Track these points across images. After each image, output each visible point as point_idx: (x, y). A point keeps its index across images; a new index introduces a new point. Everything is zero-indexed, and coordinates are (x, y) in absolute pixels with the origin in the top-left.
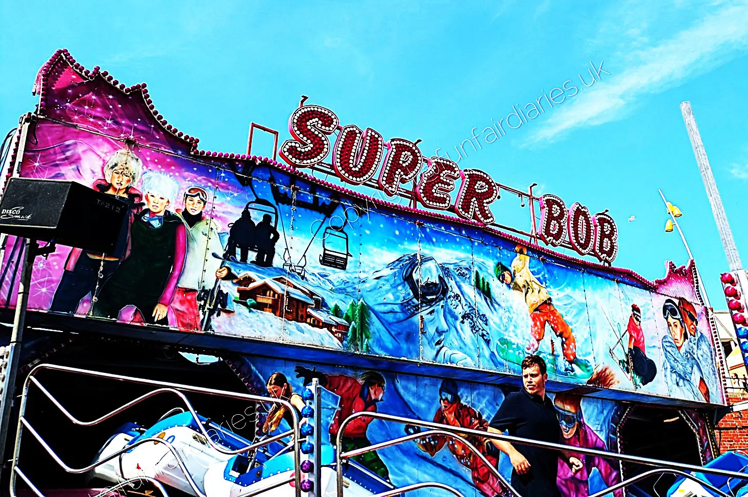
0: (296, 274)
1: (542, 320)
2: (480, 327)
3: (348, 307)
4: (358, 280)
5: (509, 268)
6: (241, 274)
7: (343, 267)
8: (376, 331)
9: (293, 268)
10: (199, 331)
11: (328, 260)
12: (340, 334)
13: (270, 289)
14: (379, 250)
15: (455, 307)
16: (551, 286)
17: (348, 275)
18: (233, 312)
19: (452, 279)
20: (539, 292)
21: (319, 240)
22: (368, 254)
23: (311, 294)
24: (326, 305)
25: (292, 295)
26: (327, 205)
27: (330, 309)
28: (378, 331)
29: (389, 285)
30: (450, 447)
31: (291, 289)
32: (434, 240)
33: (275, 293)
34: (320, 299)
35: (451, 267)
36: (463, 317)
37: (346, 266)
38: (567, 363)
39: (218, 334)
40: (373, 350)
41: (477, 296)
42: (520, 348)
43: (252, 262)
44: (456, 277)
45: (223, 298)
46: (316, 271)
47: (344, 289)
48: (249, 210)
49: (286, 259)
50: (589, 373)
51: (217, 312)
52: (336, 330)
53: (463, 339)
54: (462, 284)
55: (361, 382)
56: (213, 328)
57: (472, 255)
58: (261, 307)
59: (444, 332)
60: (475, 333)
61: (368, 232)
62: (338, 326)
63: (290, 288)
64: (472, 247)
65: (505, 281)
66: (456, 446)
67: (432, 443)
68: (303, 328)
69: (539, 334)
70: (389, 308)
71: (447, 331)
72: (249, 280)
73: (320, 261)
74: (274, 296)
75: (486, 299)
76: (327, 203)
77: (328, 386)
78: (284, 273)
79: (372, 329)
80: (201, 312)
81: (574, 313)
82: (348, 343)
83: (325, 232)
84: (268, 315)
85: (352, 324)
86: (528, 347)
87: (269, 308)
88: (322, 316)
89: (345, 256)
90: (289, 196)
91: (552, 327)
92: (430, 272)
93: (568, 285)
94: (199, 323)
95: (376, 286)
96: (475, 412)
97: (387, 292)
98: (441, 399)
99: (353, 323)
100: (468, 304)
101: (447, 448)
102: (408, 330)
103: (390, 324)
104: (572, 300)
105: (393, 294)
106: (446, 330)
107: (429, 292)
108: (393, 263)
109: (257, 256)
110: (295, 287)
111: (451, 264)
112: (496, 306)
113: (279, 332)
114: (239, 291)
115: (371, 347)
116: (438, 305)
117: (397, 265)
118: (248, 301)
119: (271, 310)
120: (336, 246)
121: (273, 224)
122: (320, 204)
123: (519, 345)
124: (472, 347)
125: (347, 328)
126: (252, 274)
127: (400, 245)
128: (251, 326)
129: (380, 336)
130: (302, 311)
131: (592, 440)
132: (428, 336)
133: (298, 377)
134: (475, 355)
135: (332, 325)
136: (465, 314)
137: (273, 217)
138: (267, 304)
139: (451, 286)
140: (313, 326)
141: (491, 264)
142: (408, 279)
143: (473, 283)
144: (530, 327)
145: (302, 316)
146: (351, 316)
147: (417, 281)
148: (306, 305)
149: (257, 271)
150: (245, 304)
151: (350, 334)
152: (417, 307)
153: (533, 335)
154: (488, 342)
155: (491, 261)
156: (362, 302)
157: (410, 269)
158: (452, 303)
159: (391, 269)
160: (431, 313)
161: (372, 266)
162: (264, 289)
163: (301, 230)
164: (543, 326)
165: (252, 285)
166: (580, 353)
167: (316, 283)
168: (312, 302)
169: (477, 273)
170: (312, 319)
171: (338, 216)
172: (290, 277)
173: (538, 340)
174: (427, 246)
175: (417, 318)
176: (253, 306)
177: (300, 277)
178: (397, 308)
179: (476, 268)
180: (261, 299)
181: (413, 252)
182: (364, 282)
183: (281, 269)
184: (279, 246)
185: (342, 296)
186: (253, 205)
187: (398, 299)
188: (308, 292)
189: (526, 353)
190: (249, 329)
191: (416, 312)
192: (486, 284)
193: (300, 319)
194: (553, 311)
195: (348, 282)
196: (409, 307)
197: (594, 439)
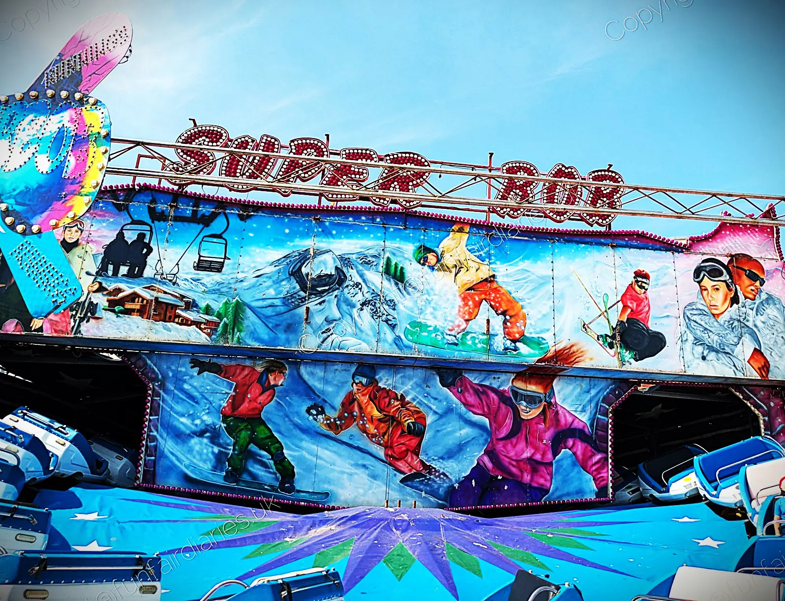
0: (168, 281)
1: (477, 299)
2: (385, 312)
3: (221, 306)
4: (235, 280)
5: (436, 249)
6: (111, 286)
7: (219, 270)
8: (251, 325)
9: (165, 276)
10: (69, 336)
11: (202, 265)
12: (209, 330)
13: (139, 296)
14: (263, 250)
15: (353, 295)
16: (498, 262)
17: (224, 277)
18: (101, 318)
19: (352, 269)
20: (477, 270)
21: (195, 248)
22: (250, 255)
23: (182, 297)
24: (196, 306)
25: (160, 300)
26: (207, 216)
27: (200, 309)
28: (253, 325)
29: (271, 281)
30: (361, 426)
31: (160, 295)
32: (334, 232)
33: (143, 299)
34: (191, 300)
35: (354, 257)
36: (363, 304)
37: (222, 269)
38: (509, 342)
39: (86, 337)
40: (245, 341)
41: (386, 283)
42: (439, 329)
43: (123, 275)
44: (359, 266)
45: (92, 308)
46: (189, 277)
47: (219, 290)
48: (123, 231)
49: (158, 269)
50: (541, 351)
51: (86, 319)
52: (205, 326)
53: (359, 326)
54: (366, 272)
55: (260, 369)
56: (82, 332)
57: (384, 242)
58: (129, 312)
59: (335, 320)
60: (377, 319)
61: (251, 235)
62: (208, 322)
63: (159, 293)
64: (385, 233)
65: (427, 264)
66: (367, 426)
67: (338, 422)
68: (170, 327)
69: (470, 313)
70: (269, 302)
71: (340, 319)
72: (119, 290)
73: (194, 267)
74: (142, 302)
75: (397, 284)
76: (207, 214)
77: (222, 374)
78: (155, 282)
79: (246, 323)
80: (72, 320)
81: (529, 289)
82: (217, 337)
83: (202, 240)
84: (136, 318)
85: (223, 321)
86: (451, 328)
87: (137, 312)
88: (191, 315)
89: (222, 260)
90: (166, 213)
91: (491, 306)
92: (324, 264)
93: (526, 258)
94: (70, 329)
95: (255, 283)
96: (396, 394)
97: (268, 288)
98: (354, 382)
99: (225, 319)
100: (372, 291)
101: (357, 427)
102: (289, 322)
103: (267, 317)
104: (529, 273)
105: (275, 290)
106: (337, 318)
107: (320, 283)
108: (278, 260)
109: (129, 270)
110: (165, 293)
111: (353, 254)
112: (410, 289)
113: (145, 331)
114: (108, 301)
115: (242, 340)
116: (331, 295)
117: (283, 262)
118: (116, 308)
119: (138, 314)
120: (213, 251)
121: (146, 241)
122: (199, 216)
123: (438, 327)
124: (370, 333)
125: (217, 324)
126: (122, 286)
127: (288, 243)
128: (118, 329)
129: (255, 329)
130: (170, 313)
131: (566, 420)
132: (314, 326)
133: (192, 367)
134: (374, 340)
135: (201, 323)
136: (366, 301)
137: (148, 234)
138: (135, 309)
139: (350, 276)
140: (181, 324)
141: (410, 248)
142: (296, 274)
143: (381, 269)
144: (457, 308)
145: (170, 317)
146: (223, 314)
147: (307, 275)
148: (176, 307)
149: (128, 282)
150: (114, 311)
151: (220, 329)
152: (303, 299)
153: (460, 316)
154: (393, 327)
155: (411, 245)
156: (237, 300)
157: (299, 264)
158: (348, 292)
159: (275, 266)
160: (320, 303)
161: (252, 265)
162: (134, 297)
163: (175, 243)
164: (478, 305)
165: (121, 295)
166: (532, 330)
167: (188, 287)
168: (183, 304)
169: (388, 259)
170: (180, 319)
171: (218, 225)
172: (161, 284)
173: (467, 321)
174: (324, 240)
175: (302, 310)
176: (121, 312)
177: (171, 284)
178: (278, 302)
179: (388, 255)
180: (129, 306)
181: (304, 246)
182: (242, 281)
183: (152, 278)
184: (151, 260)
185: (215, 296)
186: (128, 227)
187: (280, 294)
188: (179, 296)
189: (446, 334)
190: (115, 331)
191: (301, 304)
192: (400, 268)
193: (167, 319)
194: (496, 289)
195: (223, 283)
196: (293, 300)
197: (570, 419)
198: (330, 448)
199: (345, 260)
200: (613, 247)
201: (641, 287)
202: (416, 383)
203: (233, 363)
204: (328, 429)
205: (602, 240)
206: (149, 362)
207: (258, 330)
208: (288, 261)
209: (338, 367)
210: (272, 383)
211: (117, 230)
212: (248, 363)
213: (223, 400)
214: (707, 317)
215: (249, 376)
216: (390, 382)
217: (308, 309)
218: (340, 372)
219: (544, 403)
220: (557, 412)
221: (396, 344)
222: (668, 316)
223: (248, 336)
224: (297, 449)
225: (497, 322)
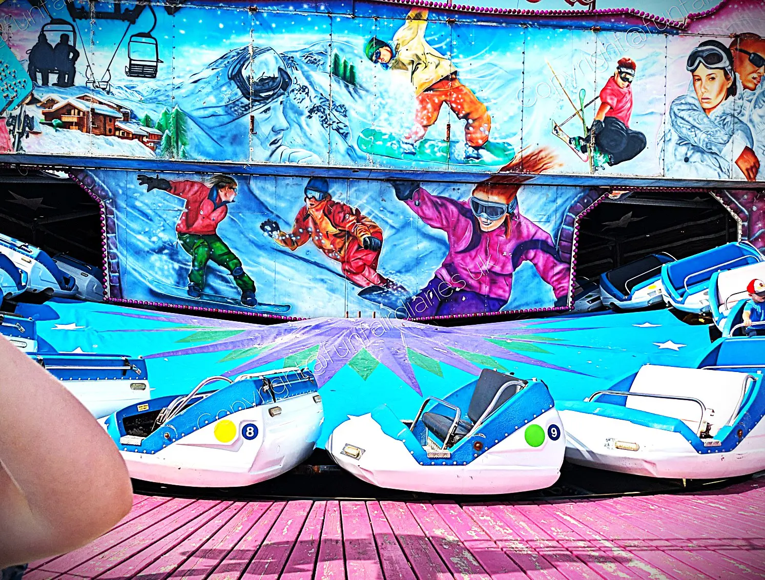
0: (101, 90)
1: (437, 101)
2: (335, 119)
3: (161, 116)
4: (171, 87)
5: (389, 42)
6: (44, 97)
7: (153, 76)
8: (194, 137)
9: (97, 84)
10: (11, 153)
11: (135, 70)
12: (152, 144)
13: (75, 108)
14: (197, 50)
15: (300, 101)
16: (461, 56)
17: (159, 83)
18: (40, 133)
19: (297, 69)
20: (437, 67)
21: (123, 51)
22: (183, 57)
23: (119, 108)
24: (135, 117)
25: (97, 111)
26: (131, 11)
27: (140, 120)
28: (196, 136)
29: (211, 87)
30: (317, 242)
31: (96, 106)
32: (274, 25)
33: (79, 111)
34: (129, 111)
35: (297, 56)
36: (311, 111)
37: (156, 74)
39: (29, 153)
40: (191, 156)
41: (334, 84)
42: (394, 137)
43: (53, 85)
44: (303, 65)
45: (29, 122)
46: (122, 84)
47: (155, 98)
48: (45, 32)
49: (89, 76)
50: (507, 158)
51: (25, 134)
52: (148, 140)
53: (309, 135)
54: (312, 73)
55: (209, 185)
56: (24, 148)
57: (331, 35)
58: (67, 125)
59: (283, 130)
60: (327, 127)
61: (182, 32)
62: (150, 135)
63: (94, 104)
64: (331, 24)
65: (380, 61)
66: (323, 241)
67: (294, 238)
68: (112, 141)
69: (429, 118)
70: (211, 111)
71: (287, 129)
72: (52, 102)
73: (126, 73)
74: (79, 114)
75: (347, 86)
76: (132, 8)
77: (172, 191)
78: (88, 91)
79: (189, 135)
80: (11, 136)
81: (496, 86)
82: (162, 151)
83: (130, 41)
84: (75, 132)
85: (166, 133)
86: (407, 135)
87: (75, 125)
88: (132, 128)
89: (155, 64)
90: (87, 9)
91: (452, 108)
92: (266, 64)
93: (494, 49)
94: (11, 145)
95: (194, 90)
96: (351, 209)
97: (208, 95)
98: (307, 197)
99: (167, 131)
100: (320, 96)
101: (312, 243)
102: (234, 132)
103: (211, 128)
104: (496, 68)
105: (216, 96)
106: (285, 128)
108: (215, 61)
109: (58, 78)
110: (101, 103)
111: (297, 52)
112: (362, 93)
113: (86, 146)
114: (43, 113)
115: (188, 153)
116: (277, 101)
117: (221, 64)
118: (53, 121)
119: (77, 127)
120: (144, 53)
121: (71, 43)
122: (122, 12)
123: (393, 134)
124: (321, 143)
125: (160, 137)
126: (55, 96)
127: (224, 40)
128: (59, 144)
129: (199, 141)
130: (109, 125)
131: (528, 231)
132: (261, 137)
133: (141, 184)
134: (325, 151)
135: (143, 136)
136: (314, 107)
137: (71, 35)
138: (72, 122)
139: (295, 78)
140: (123, 138)
141: (359, 42)
142: (236, 77)
143: (329, 69)
144: (415, 112)
145: (110, 130)
146: (164, 126)
147: (249, 78)
148: (113, 119)
149: (60, 92)
150: (51, 125)
151: (163, 142)
152: (246, 108)
153: (417, 121)
154: (345, 136)
155: (361, 37)
156: (177, 110)
157: (238, 66)
158: (294, 97)
159: (213, 69)
160: (265, 111)
161: (188, 69)
162: (68, 109)
163: (103, 44)
164: (437, 108)
165: (55, 107)
166: (496, 135)
167: (123, 96)
168: (120, 115)
169: (336, 56)
170: (121, 132)
171: (144, 22)
172: (95, 94)
173: (425, 127)
174: (263, 35)
175: (247, 119)
176: (59, 126)
177: (105, 93)
178: (220, 111)
179: (335, 51)
180: (66, 119)
181: (242, 44)
182: (179, 87)
183: (83, 87)
184: (80, 65)
185: (153, 106)
186: (48, 27)
187: (221, 101)
188: (115, 106)
189: (403, 143)
190: (57, 146)
191: (245, 113)
192: (349, 67)
193: (108, 133)
194: (457, 88)
195: (159, 91)
196: (236, 108)
197: (533, 230)
198: (288, 263)
199: (288, 59)
200: (596, 30)
201: (624, 79)
202: (370, 196)
203: (181, 179)
204: (284, 245)
205: (584, 23)
206: (96, 179)
207: (203, 143)
208: (226, 62)
209: (289, 181)
210: (223, 199)
211: (37, 31)
212: (196, 178)
213: (176, 217)
214: (696, 113)
215: (199, 192)
216: (344, 196)
217: (252, 117)
218: (291, 186)
219: (506, 214)
220: (520, 223)
221: (349, 155)
222: (652, 113)
223: (193, 149)
224: (255, 264)
225: (459, 126)
